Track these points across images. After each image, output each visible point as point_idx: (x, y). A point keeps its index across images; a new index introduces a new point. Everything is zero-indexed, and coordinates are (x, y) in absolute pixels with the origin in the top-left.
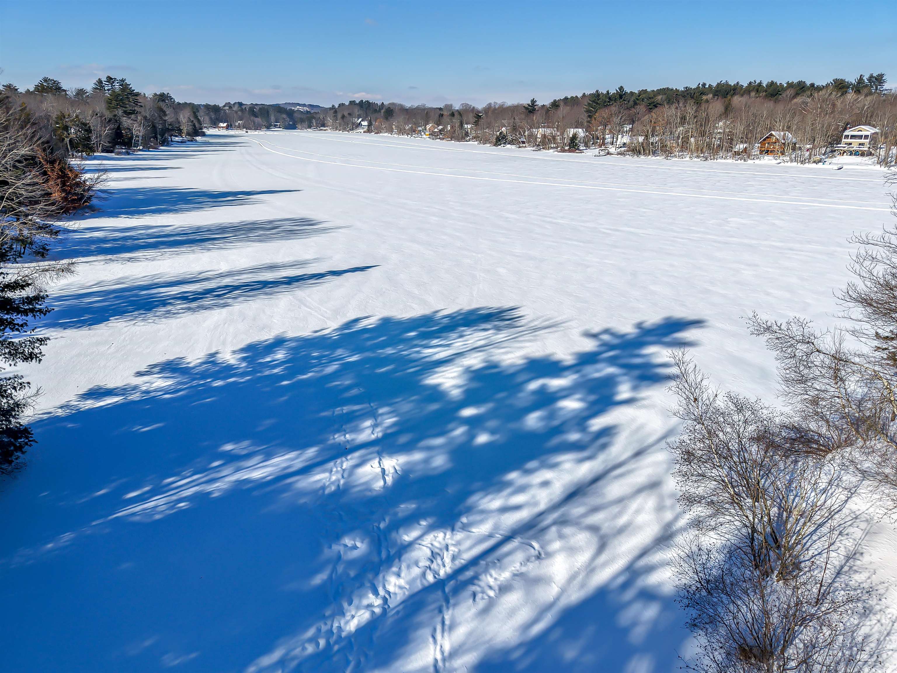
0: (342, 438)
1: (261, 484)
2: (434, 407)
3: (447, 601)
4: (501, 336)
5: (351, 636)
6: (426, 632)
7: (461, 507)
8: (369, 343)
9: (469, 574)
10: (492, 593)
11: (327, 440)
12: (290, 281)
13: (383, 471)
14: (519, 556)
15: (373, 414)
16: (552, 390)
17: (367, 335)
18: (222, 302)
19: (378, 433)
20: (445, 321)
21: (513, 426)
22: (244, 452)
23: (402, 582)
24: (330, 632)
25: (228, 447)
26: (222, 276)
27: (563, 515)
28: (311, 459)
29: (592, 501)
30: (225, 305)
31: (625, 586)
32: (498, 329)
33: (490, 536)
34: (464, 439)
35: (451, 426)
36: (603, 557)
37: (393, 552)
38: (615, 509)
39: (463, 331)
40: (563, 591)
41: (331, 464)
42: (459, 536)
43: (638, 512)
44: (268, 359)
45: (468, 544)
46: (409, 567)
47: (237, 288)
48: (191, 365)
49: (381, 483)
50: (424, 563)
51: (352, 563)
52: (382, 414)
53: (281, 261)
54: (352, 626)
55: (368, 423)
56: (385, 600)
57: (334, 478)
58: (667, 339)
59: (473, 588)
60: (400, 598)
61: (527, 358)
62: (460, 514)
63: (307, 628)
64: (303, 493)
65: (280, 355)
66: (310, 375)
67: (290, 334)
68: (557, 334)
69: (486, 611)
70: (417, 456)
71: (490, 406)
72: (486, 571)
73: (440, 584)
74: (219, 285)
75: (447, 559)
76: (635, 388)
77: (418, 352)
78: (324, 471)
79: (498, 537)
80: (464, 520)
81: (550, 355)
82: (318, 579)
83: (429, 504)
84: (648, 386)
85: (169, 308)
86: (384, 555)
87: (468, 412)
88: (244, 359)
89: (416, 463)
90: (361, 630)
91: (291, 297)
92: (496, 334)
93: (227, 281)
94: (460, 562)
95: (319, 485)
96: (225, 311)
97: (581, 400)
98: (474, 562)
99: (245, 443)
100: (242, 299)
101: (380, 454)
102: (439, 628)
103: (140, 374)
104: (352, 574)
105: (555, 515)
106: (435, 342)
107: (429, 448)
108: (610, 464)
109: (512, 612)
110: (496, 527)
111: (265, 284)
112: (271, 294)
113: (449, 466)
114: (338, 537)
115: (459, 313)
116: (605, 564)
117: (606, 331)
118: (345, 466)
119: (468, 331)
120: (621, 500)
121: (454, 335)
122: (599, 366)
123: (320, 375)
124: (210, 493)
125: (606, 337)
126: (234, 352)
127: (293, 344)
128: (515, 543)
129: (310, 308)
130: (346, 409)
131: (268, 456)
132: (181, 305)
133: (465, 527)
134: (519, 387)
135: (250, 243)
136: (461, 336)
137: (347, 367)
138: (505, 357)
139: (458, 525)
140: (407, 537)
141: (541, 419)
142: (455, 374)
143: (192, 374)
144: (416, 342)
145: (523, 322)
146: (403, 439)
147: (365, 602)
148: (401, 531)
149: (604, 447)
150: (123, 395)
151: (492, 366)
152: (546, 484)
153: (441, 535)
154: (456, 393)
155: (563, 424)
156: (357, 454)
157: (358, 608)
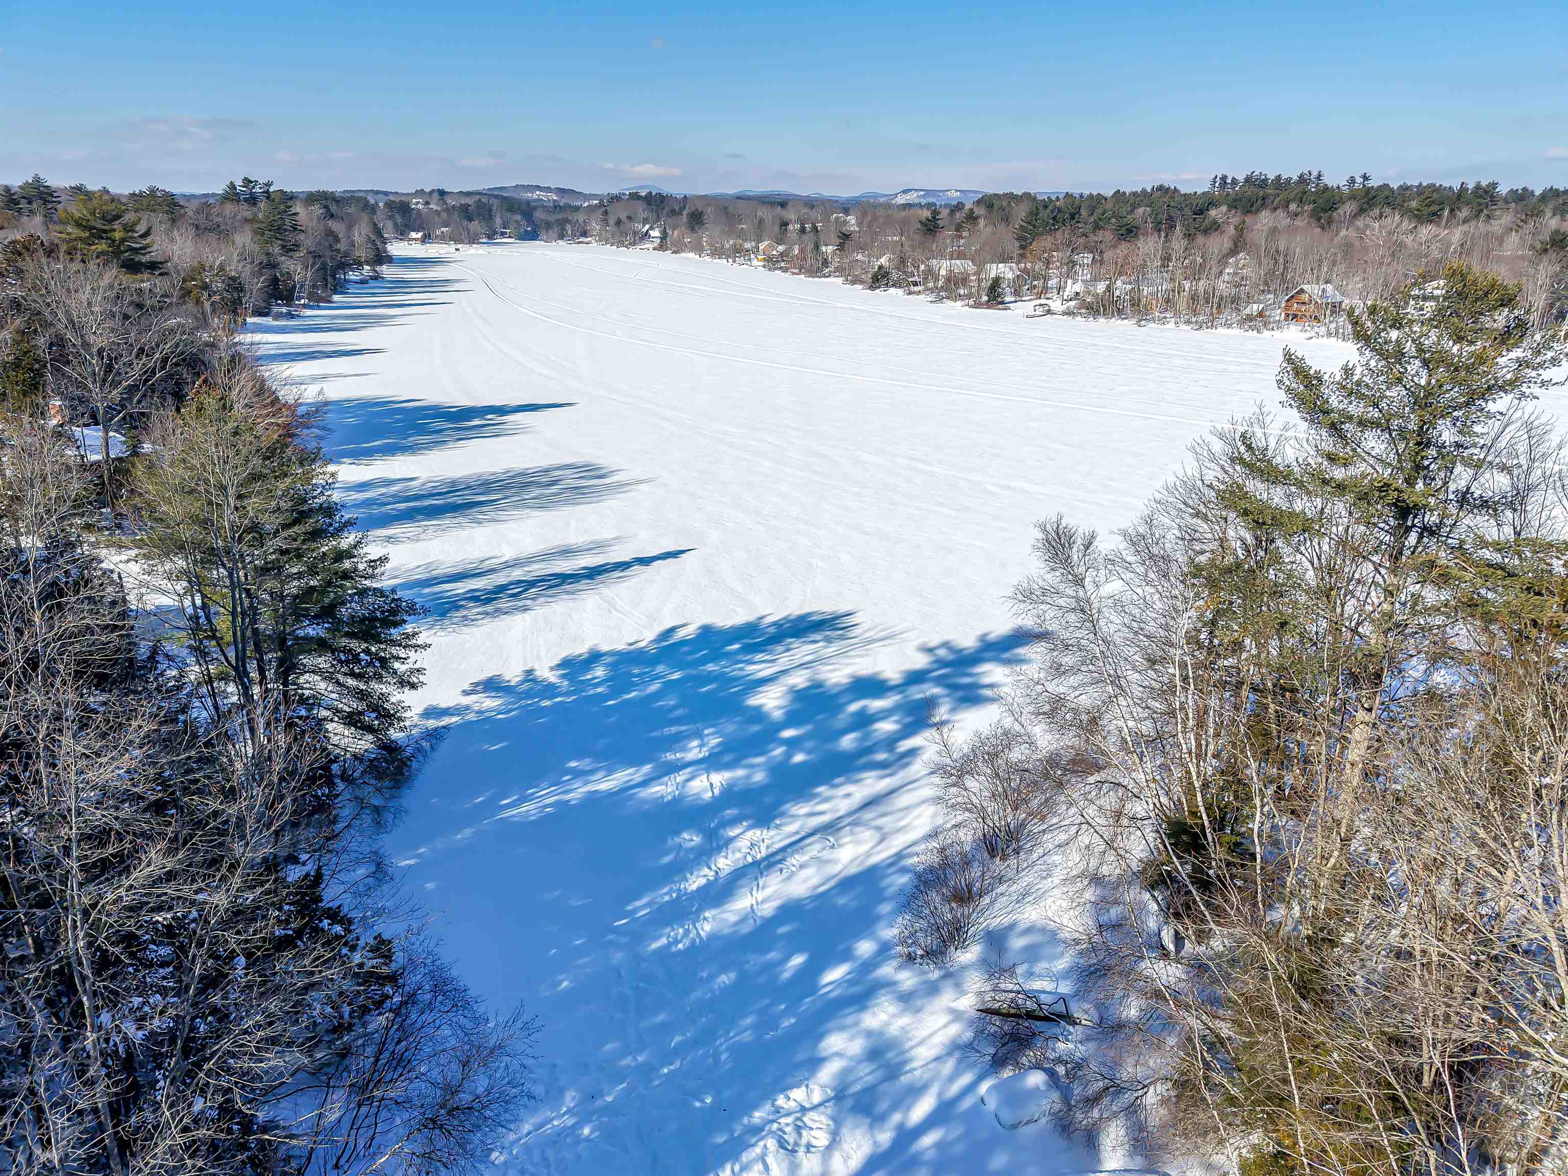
0: (673, 757)
1: (609, 794)
2: (756, 728)
3: (762, 874)
4: (832, 649)
5: (693, 892)
6: (745, 890)
7: (776, 812)
8: (690, 658)
9: (778, 857)
10: (794, 869)
11: (660, 757)
12: (593, 573)
13: (711, 785)
14: (817, 847)
15: (698, 735)
16: (872, 711)
17: (686, 649)
18: (520, 604)
19: (705, 752)
20: (772, 630)
21: (829, 746)
22: (588, 768)
23: (728, 862)
24: (679, 889)
25: (573, 764)
26: (509, 565)
27: (858, 818)
28: (645, 775)
29: (882, 809)
30: (526, 609)
31: (891, 865)
32: (829, 640)
33: (797, 833)
34: (781, 758)
35: (771, 746)
36: (880, 848)
37: (721, 843)
38: (901, 814)
39: (791, 643)
40: (845, 867)
41: (666, 778)
42: (772, 832)
43: (918, 817)
44: (589, 677)
45: (779, 838)
46: (733, 853)
47: (532, 584)
48: (512, 684)
49: (710, 794)
50: (744, 850)
51: (691, 850)
52: (707, 735)
53: (574, 542)
54: (694, 887)
55: (695, 743)
56: (717, 873)
57: (669, 790)
58: (1006, 655)
59: (780, 866)
60: (726, 872)
61: (854, 677)
62: (775, 817)
63: (663, 887)
64: (645, 801)
65: (599, 672)
66: (634, 694)
67: (605, 647)
68: (890, 649)
69: (789, 878)
70: (740, 773)
71: (810, 727)
72: (792, 855)
73: (756, 863)
74: (510, 579)
75: (763, 849)
76: (953, 710)
77: (741, 669)
78: (661, 784)
79: (803, 834)
80: (778, 822)
81: (877, 674)
82: (667, 859)
83: (749, 810)
84: (968, 708)
85: (465, 613)
86: (714, 845)
87: (788, 733)
88: (563, 676)
89: (739, 779)
90: (699, 889)
91: (597, 597)
92: (826, 647)
93: (517, 574)
94: (771, 850)
95: (659, 795)
96: (527, 615)
97: (896, 722)
98: (783, 849)
99: (587, 761)
100: (542, 600)
101: (708, 771)
102: (755, 888)
103: (466, 693)
104: (691, 857)
105: (850, 819)
106: (759, 657)
107: (752, 766)
108: (907, 781)
109: (806, 880)
110: (802, 827)
111: (563, 579)
112: (573, 593)
113: (767, 781)
114: (678, 833)
115: (786, 619)
116: (880, 852)
117: (945, 645)
118: (678, 780)
119: (794, 642)
120: (907, 809)
121: (780, 648)
122: (924, 686)
123: (642, 694)
124: (569, 801)
125: (942, 652)
126: (552, 669)
127: (609, 659)
128: (816, 837)
129: (621, 612)
130: (674, 729)
131: (610, 771)
132: (475, 610)
133: (778, 827)
134: (840, 708)
135: (528, 511)
136: (788, 650)
137: (669, 686)
138: (831, 675)
139: (773, 825)
140: (732, 833)
141: (857, 740)
142: (779, 694)
143: (516, 693)
144: (739, 657)
145: (857, 631)
146: (727, 758)
147: (702, 873)
148: (727, 829)
149: (907, 765)
150: (459, 715)
151: (817, 685)
152: (848, 795)
153: (759, 832)
154: (778, 714)
155: (874, 745)
156: (688, 770)
157: (698, 877)
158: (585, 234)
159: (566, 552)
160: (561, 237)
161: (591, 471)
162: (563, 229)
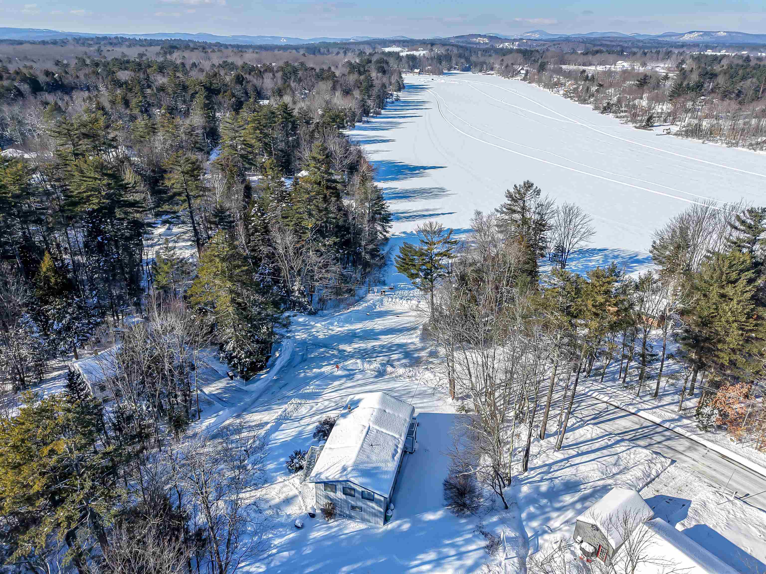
18: (414, 220)
47: (417, 216)
48: (408, 233)
74: (413, 214)
103: (400, 233)
126: (416, 231)
132: (404, 220)
150: (398, 236)
158: (492, 69)
159: (427, 210)
160: (480, 71)
161: (442, 190)
162: (482, 67)
